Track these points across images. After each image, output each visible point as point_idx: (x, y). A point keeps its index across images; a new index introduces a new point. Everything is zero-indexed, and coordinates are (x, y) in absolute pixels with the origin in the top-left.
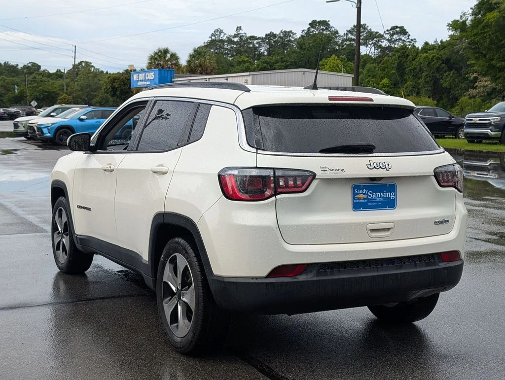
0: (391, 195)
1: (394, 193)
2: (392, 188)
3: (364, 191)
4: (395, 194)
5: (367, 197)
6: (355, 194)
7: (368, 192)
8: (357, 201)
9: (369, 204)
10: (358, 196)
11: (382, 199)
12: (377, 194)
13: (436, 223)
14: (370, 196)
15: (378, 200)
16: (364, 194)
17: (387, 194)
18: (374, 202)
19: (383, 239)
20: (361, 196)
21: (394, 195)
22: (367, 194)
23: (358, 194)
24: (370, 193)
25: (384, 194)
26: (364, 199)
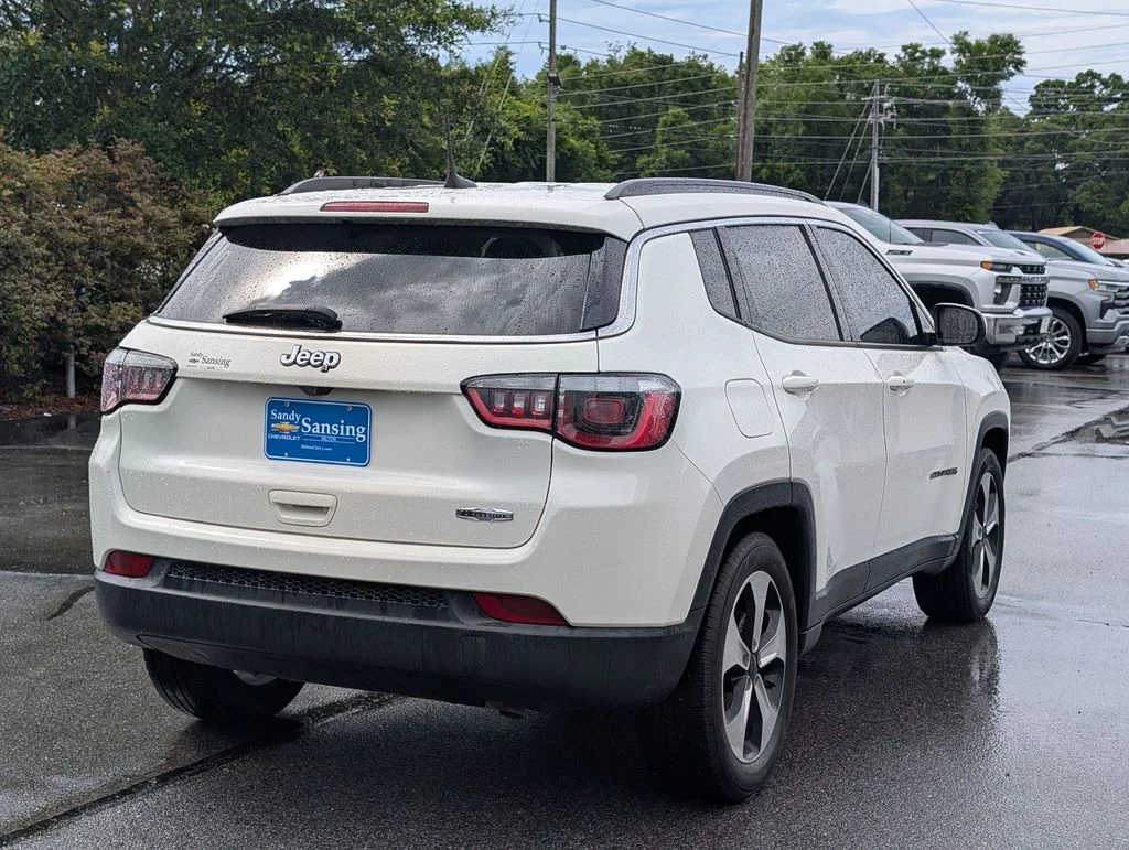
0: (356, 433)
1: (363, 429)
2: (360, 416)
3: (293, 416)
4: (366, 430)
5: (300, 429)
6: (270, 421)
7: (301, 420)
8: (276, 437)
9: (303, 447)
10: (277, 425)
11: (334, 440)
12: (323, 425)
13: (462, 513)
14: (306, 429)
15: (324, 439)
16: (292, 423)
17: (348, 427)
18: (318, 444)
19: (307, 530)
20: (286, 426)
21: (365, 433)
22: (300, 423)
23: (277, 421)
24: (306, 421)
25: (339, 429)
26: (292, 434)
